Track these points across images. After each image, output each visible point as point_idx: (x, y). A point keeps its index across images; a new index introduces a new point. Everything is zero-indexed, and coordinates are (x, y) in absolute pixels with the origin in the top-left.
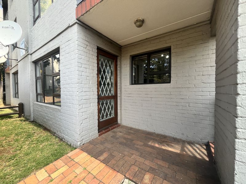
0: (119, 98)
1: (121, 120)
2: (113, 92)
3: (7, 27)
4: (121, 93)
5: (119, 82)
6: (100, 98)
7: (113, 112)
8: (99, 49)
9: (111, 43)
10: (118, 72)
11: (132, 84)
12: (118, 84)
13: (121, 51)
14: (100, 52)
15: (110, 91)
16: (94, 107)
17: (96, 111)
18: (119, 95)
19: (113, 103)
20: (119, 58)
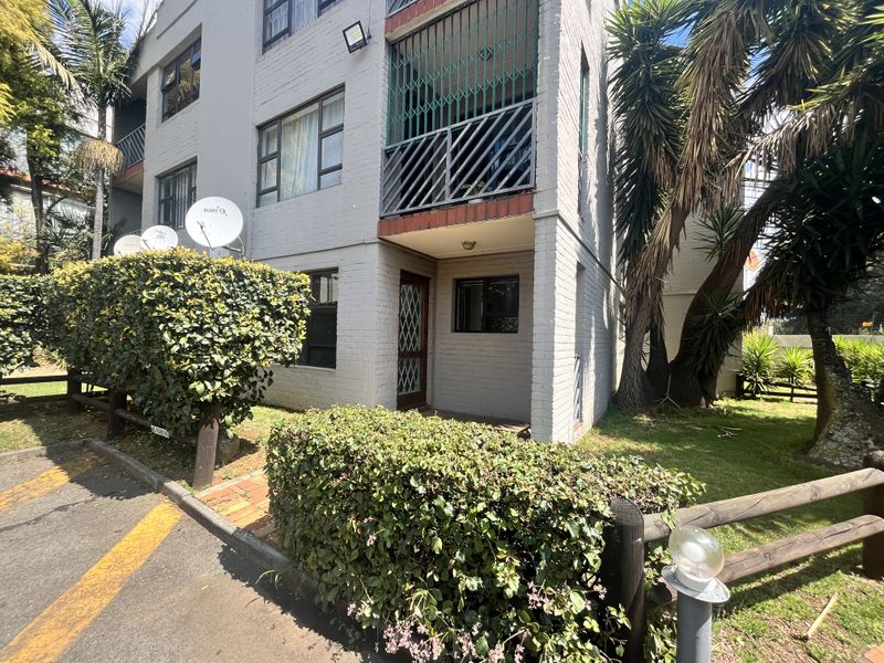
0: (429, 357)
1: (433, 399)
2: (418, 344)
3: (213, 210)
4: (434, 347)
5: (430, 325)
6: (401, 355)
7: (418, 382)
8: (403, 273)
9: (421, 258)
10: (431, 306)
11: (456, 331)
12: (430, 331)
13: (436, 268)
14: (406, 278)
15: (414, 341)
16: (392, 369)
17: (396, 376)
18: (429, 351)
19: (418, 366)
20: (432, 281)
